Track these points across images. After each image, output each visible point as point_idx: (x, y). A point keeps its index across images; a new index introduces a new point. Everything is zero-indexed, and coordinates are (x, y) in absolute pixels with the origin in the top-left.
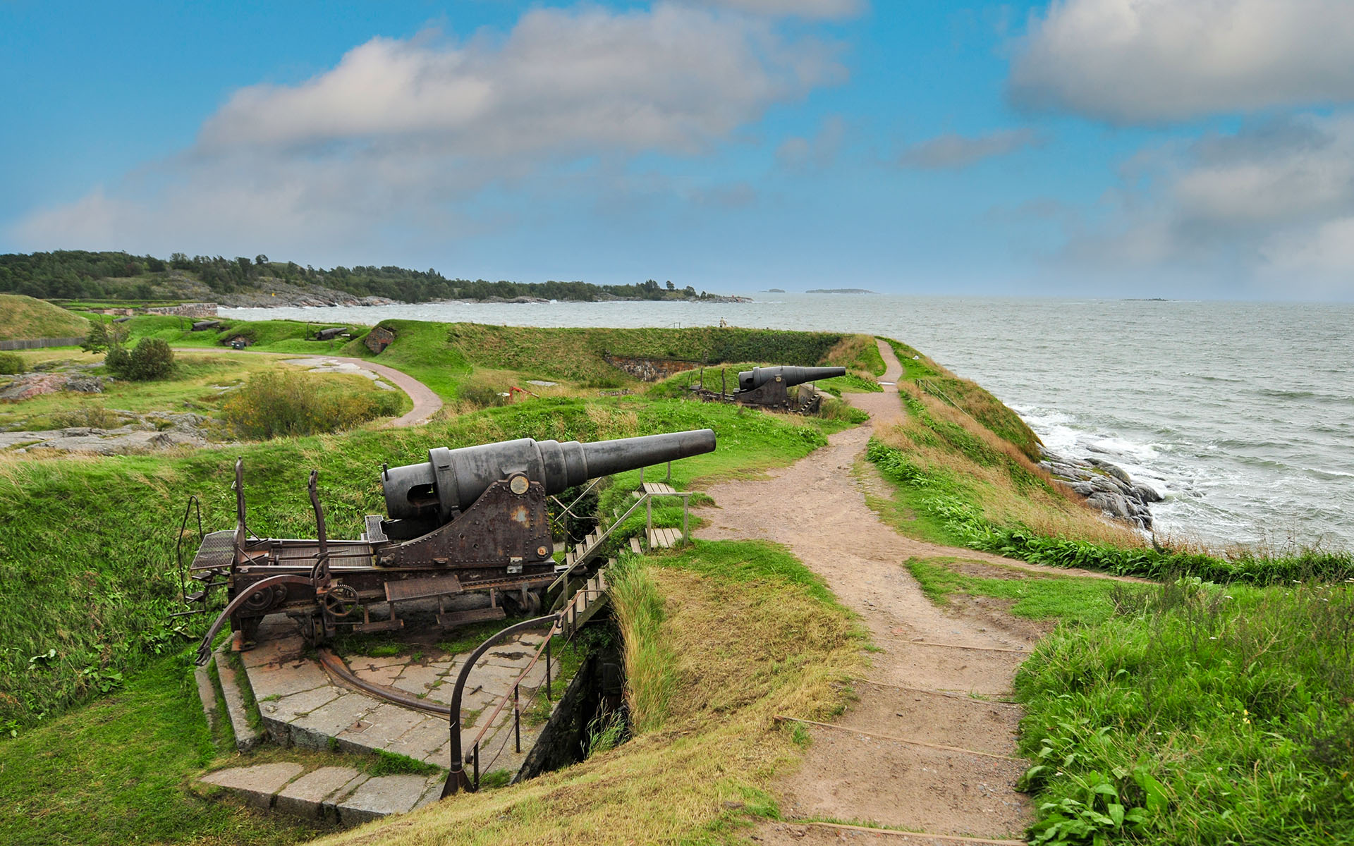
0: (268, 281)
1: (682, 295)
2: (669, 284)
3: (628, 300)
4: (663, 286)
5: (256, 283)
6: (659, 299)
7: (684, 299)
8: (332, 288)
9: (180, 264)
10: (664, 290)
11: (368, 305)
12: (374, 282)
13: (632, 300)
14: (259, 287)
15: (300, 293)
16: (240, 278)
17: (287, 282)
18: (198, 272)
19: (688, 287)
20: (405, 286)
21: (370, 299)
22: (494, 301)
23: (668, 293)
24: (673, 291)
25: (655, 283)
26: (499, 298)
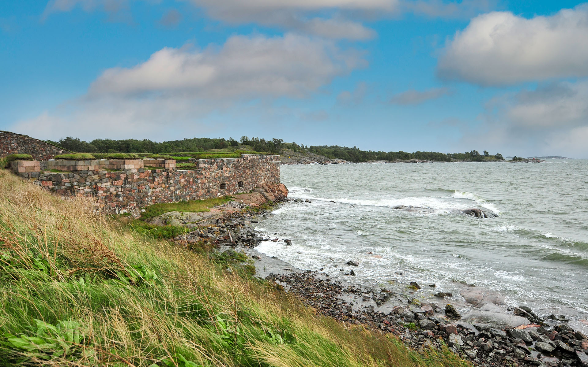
0: (286, 151)
1: (493, 159)
2: (485, 152)
3: (463, 161)
4: (481, 153)
5: (281, 152)
6: (481, 161)
7: (496, 161)
8: (317, 154)
9: (246, 143)
10: (482, 156)
11: (336, 163)
12: (336, 151)
13: (466, 161)
14: (282, 153)
15: (302, 157)
16: (273, 149)
17: (295, 151)
18: (253, 146)
19: (498, 154)
20: (352, 153)
21: (337, 160)
22: (398, 162)
23: (485, 158)
24: (488, 156)
25: (477, 152)
26: (400, 160)
